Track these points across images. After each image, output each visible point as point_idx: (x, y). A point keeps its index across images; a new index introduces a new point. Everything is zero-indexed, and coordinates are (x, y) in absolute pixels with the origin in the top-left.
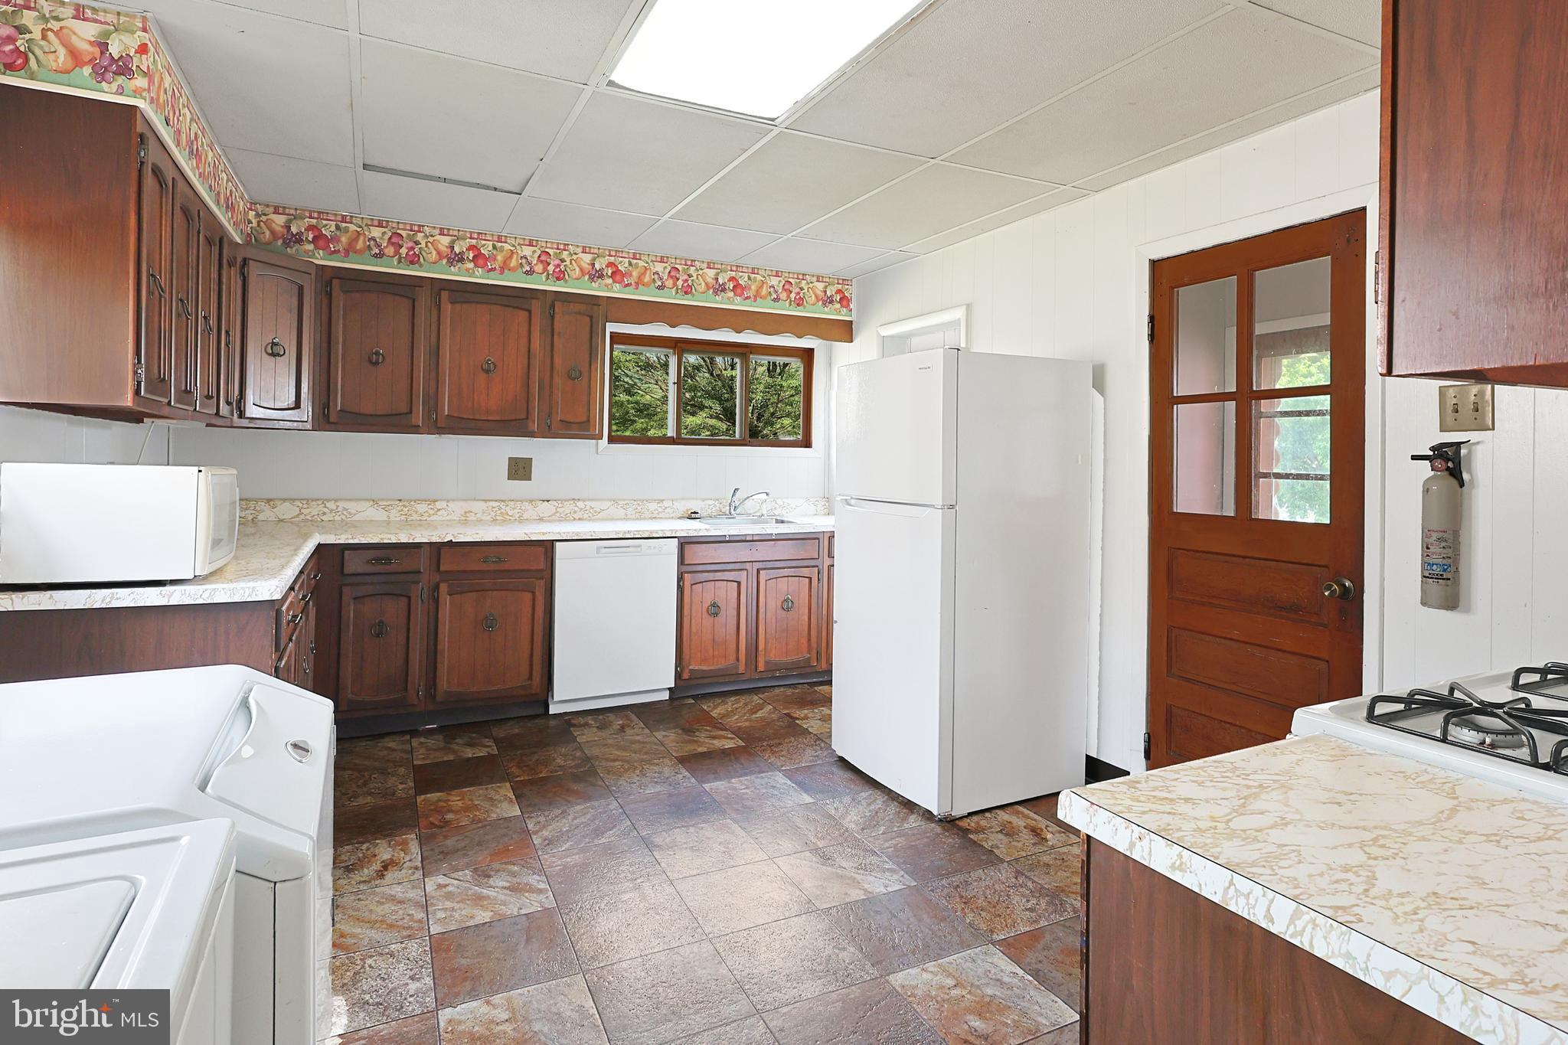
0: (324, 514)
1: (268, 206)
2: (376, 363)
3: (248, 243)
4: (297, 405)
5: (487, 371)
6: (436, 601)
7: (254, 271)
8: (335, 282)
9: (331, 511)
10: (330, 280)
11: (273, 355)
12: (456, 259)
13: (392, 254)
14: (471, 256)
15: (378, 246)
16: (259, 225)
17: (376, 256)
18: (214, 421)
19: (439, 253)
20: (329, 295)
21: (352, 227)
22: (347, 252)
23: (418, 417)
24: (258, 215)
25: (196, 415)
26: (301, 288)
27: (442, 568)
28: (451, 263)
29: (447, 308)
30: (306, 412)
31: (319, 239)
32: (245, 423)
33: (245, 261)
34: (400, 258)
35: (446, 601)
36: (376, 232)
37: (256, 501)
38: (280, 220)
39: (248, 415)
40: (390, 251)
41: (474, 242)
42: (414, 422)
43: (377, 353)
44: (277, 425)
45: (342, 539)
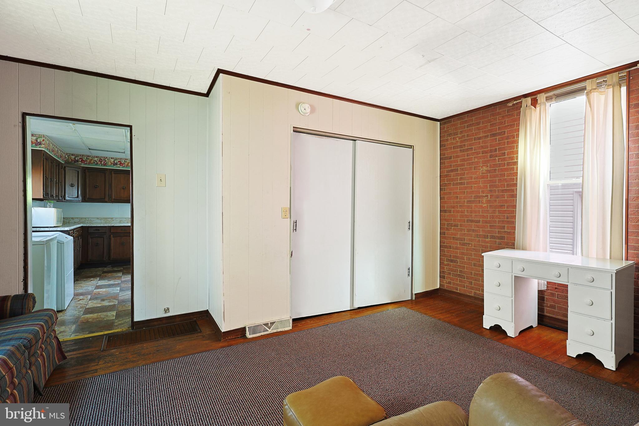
0: (85, 221)
1: (70, 154)
2: (97, 187)
3: (66, 162)
4: (78, 197)
5: (124, 189)
6: (110, 239)
7: (67, 169)
8: (86, 170)
9: (87, 220)
10: (85, 170)
11: (72, 186)
12: (115, 164)
13: (100, 163)
14: (119, 163)
15: (96, 162)
16: (68, 158)
17: (96, 164)
18: (58, 200)
19: (111, 163)
20: (85, 173)
21: (90, 158)
22: (89, 164)
23: (107, 199)
24: (68, 156)
25: (54, 200)
26: (78, 172)
27: (111, 232)
28: (114, 165)
29: (113, 175)
30: (80, 198)
31: (82, 161)
32: (65, 201)
33: (65, 167)
34: (102, 164)
35: (113, 239)
36: (96, 159)
37: (69, 218)
38: (73, 157)
39: (66, 199)
40: (99, 163)
41: (120, 160)
42: (106, 200)
43: (97, 185)
44: (73, 201)
45: (88, 225)
